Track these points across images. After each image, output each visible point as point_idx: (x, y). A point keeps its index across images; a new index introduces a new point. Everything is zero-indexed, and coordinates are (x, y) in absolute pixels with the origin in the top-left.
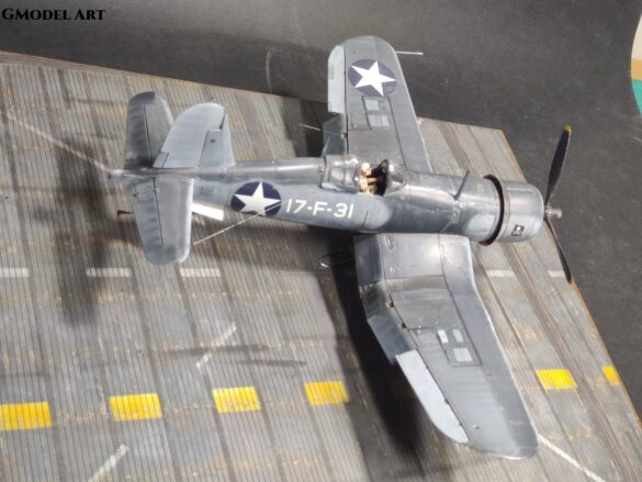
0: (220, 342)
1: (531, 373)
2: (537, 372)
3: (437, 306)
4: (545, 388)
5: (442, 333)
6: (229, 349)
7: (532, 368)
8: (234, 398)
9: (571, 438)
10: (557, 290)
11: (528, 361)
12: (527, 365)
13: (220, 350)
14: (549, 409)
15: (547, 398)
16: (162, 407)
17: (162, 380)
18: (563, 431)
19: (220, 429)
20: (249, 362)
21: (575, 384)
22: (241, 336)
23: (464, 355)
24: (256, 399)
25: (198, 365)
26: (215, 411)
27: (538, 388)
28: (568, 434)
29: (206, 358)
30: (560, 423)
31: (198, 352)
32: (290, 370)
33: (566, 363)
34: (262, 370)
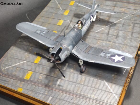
0: (71, 24)
1: (34, 71)
2: (33, 72)
3: (50, 36)
4: (29, 71)
5: (45, 33)
6: (69, 25)
7: (34, 72)
8: (61, 23)
9: (18, 68)
10: (46, 95)
11: (36, 72)
12: (35, 71)
13: (70, 24)
14: (25, 68)
15: (27, 70)
16: (65, 15)
17: (69, 16)
18: (20, 68)
19: (57, 19)
20: (65, 26)
21: (25, 79)
22: (71, 28)
23: (38, 32)
24: (59, 25)
25: (69, 21)
26: (60, 20)
27: (30, 70)
28: (19, 68)
29: (69, 22)
30: (21, 68)
31: (71, 21)
32: (61, 31)
33: (30, 81)
34: (63, 28)
